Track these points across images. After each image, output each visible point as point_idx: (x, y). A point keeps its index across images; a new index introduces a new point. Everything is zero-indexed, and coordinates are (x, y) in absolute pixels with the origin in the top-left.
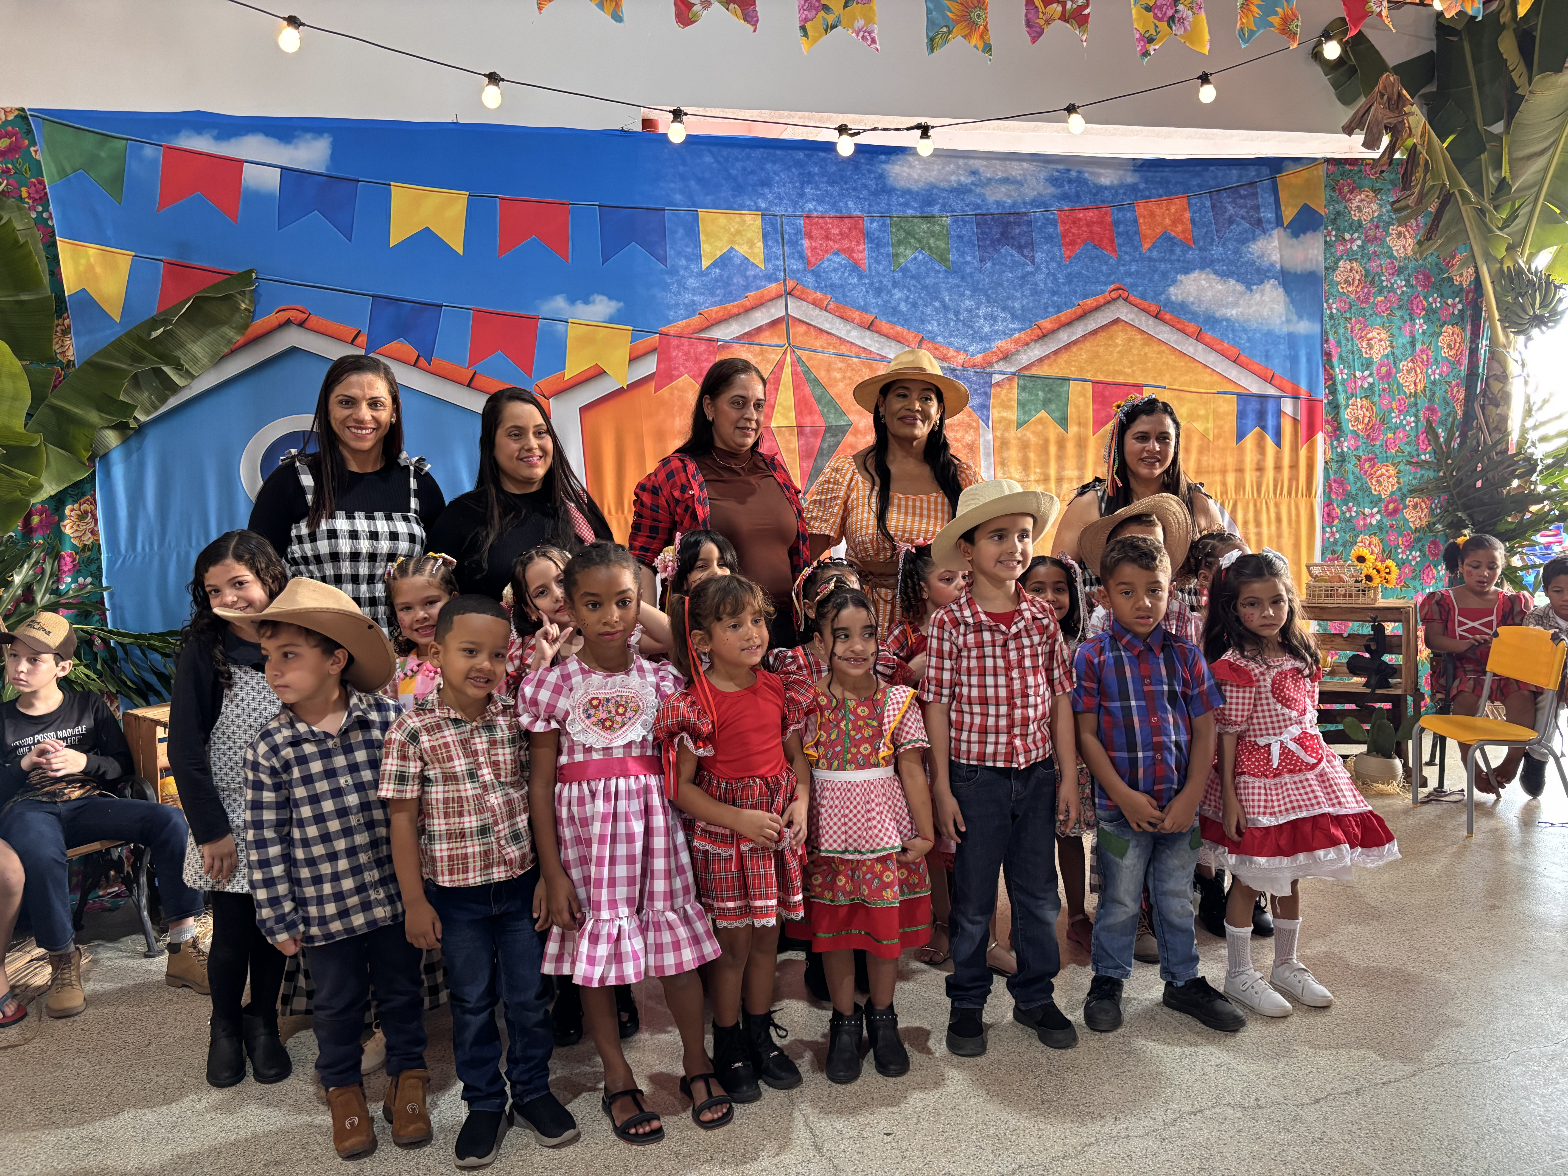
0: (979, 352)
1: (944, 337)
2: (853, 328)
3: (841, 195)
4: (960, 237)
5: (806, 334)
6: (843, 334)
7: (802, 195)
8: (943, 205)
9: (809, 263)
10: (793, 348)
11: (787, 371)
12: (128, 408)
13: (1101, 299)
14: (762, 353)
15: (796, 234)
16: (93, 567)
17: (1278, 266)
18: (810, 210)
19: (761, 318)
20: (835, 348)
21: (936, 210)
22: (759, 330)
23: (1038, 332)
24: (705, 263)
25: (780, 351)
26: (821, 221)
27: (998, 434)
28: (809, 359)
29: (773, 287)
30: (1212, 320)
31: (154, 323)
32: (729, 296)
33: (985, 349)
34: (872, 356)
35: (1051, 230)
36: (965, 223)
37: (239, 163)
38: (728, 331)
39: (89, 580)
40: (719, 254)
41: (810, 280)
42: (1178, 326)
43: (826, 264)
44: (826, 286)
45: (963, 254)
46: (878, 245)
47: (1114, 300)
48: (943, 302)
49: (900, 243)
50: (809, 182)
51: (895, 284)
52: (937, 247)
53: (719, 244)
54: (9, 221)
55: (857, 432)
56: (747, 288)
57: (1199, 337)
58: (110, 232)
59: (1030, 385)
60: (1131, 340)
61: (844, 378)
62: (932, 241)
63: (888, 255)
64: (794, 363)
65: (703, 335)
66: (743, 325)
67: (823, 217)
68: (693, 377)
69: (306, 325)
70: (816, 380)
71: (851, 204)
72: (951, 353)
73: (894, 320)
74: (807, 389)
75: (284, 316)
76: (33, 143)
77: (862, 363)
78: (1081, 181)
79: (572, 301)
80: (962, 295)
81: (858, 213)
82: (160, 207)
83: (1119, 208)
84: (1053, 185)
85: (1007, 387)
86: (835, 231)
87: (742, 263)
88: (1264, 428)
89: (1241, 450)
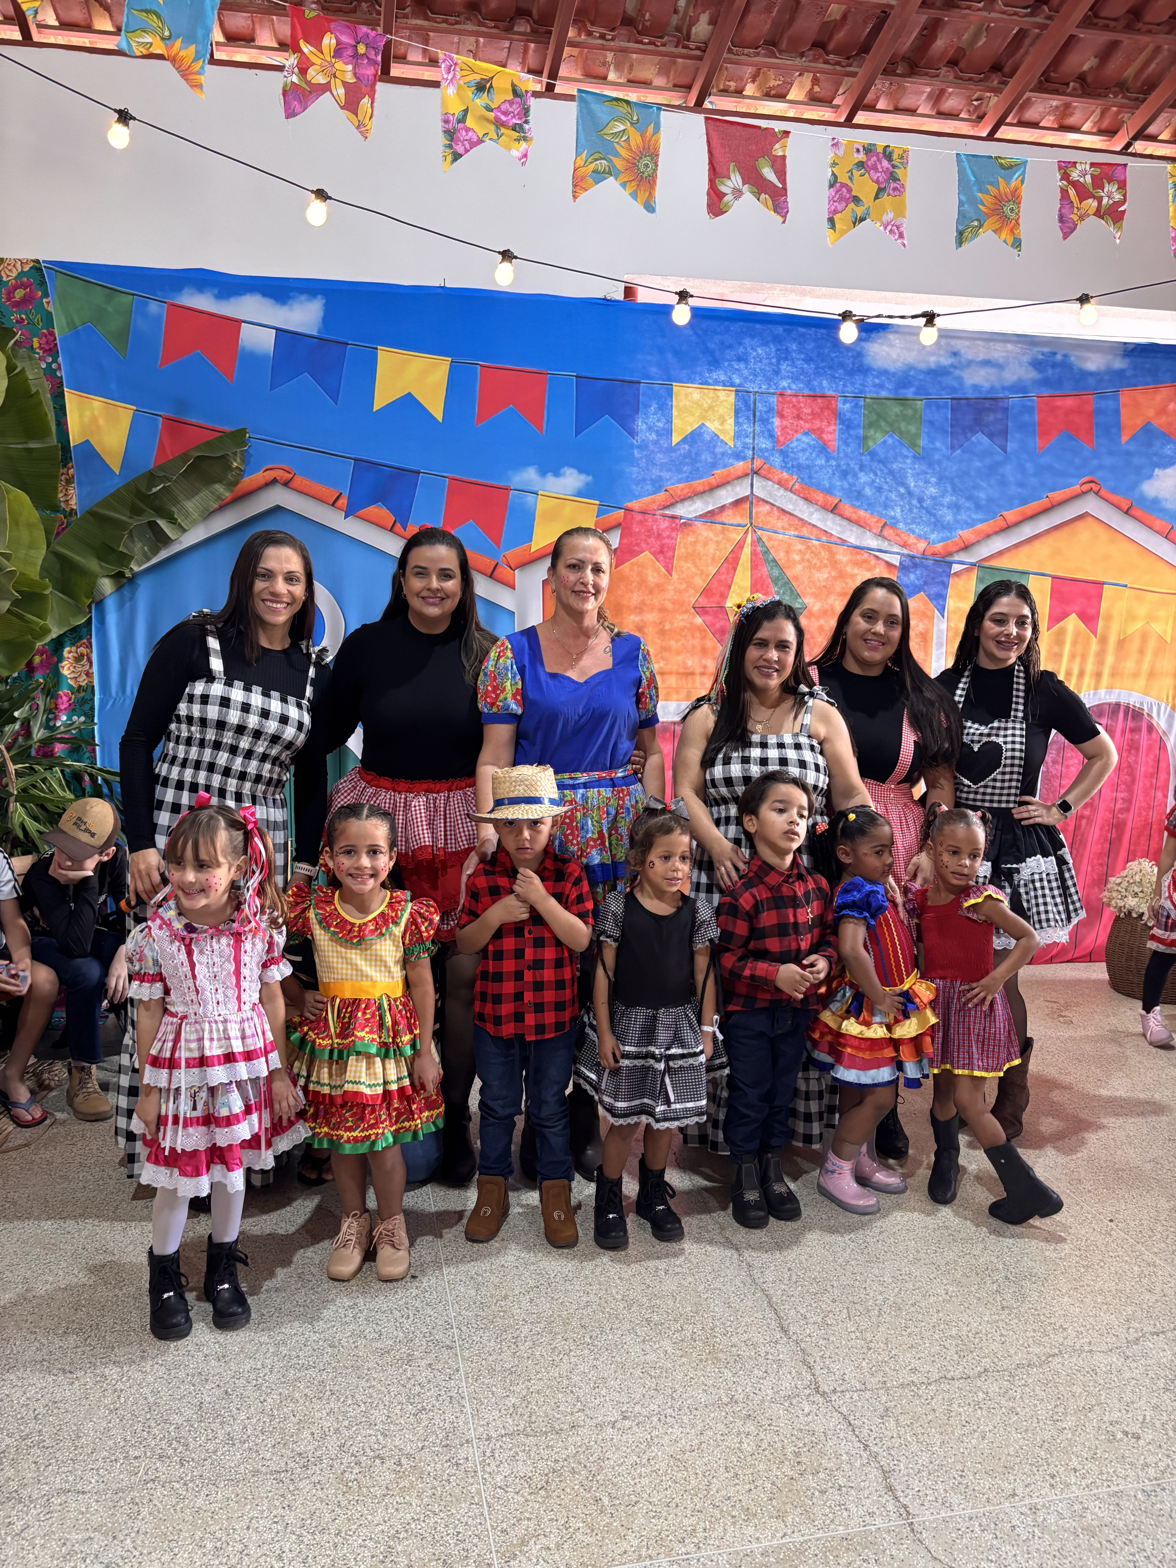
0: (940, 542)
1: (906, 524)
2: (817, 510)
3: (817, 374)
6: (805, 517)
7: (777, 372)
8: (918, 388)
9: (778, 441)
10: (755, 528)
11: (747, 550)
12: (125, 559)
13: (1070, 492)
14: (723, 531)
15: (767, 412)
16: (86, 707)
18: (784, 388)
19: (726, 496)
20: (796, 529)
21: (909, 393)
22: (723, 508)
23: (1002, 523)
24: (676, 439)
25: (742, 530)
26: (794, 400)
27: (952, 624)
28: (770, 539)
29: (740, 466)
31: (151, 478)
32: (696, 473)
33: (948, 538)
34: (832, 540)
35: (1026, 418)
36: (938, 407)
37: (236, 323)
38: (692, 509)
39: (82, 719)
40: (689, 430)
41: (777, 460)
42: (1148, 522)
43: (794, 445)
44: (793, 466)
45: (932, 440)
46: (849, 427)
47: (1084, 493)
48: (907, 488)
49: (871, 425)
50: (785, 359)
51: (862, 468)
52: (908, 432)
53: (691, 420)
54: (23, 370)
55: (811, 615)
56: (714, 465)
57: (1169, 535)
58: (113, 386)
60: (1096, 535)
61: (803, 560)
62: (903, 425)
63: (858, 438)
64: (754, 543)
65: (667, 512)
66: (707, 503)
67: (796, 396)
68: (654, 554)
69: (291, 484)
70: (774, 561)
71: (825, 383)
72: (912, 540)
73: (858, 504)
74: (765, 570)
75: (271, 475)
76: (46, 295)
77: (822, 546)
78: (1065, 365)
79: (543, 473)
80: (927, 482)
81: (831, 393)
82: (162, 364)
83: (1102, 396)
84: (1036, 369)
85: (964, 577)
86: (807, 410)
87: (712, 440)
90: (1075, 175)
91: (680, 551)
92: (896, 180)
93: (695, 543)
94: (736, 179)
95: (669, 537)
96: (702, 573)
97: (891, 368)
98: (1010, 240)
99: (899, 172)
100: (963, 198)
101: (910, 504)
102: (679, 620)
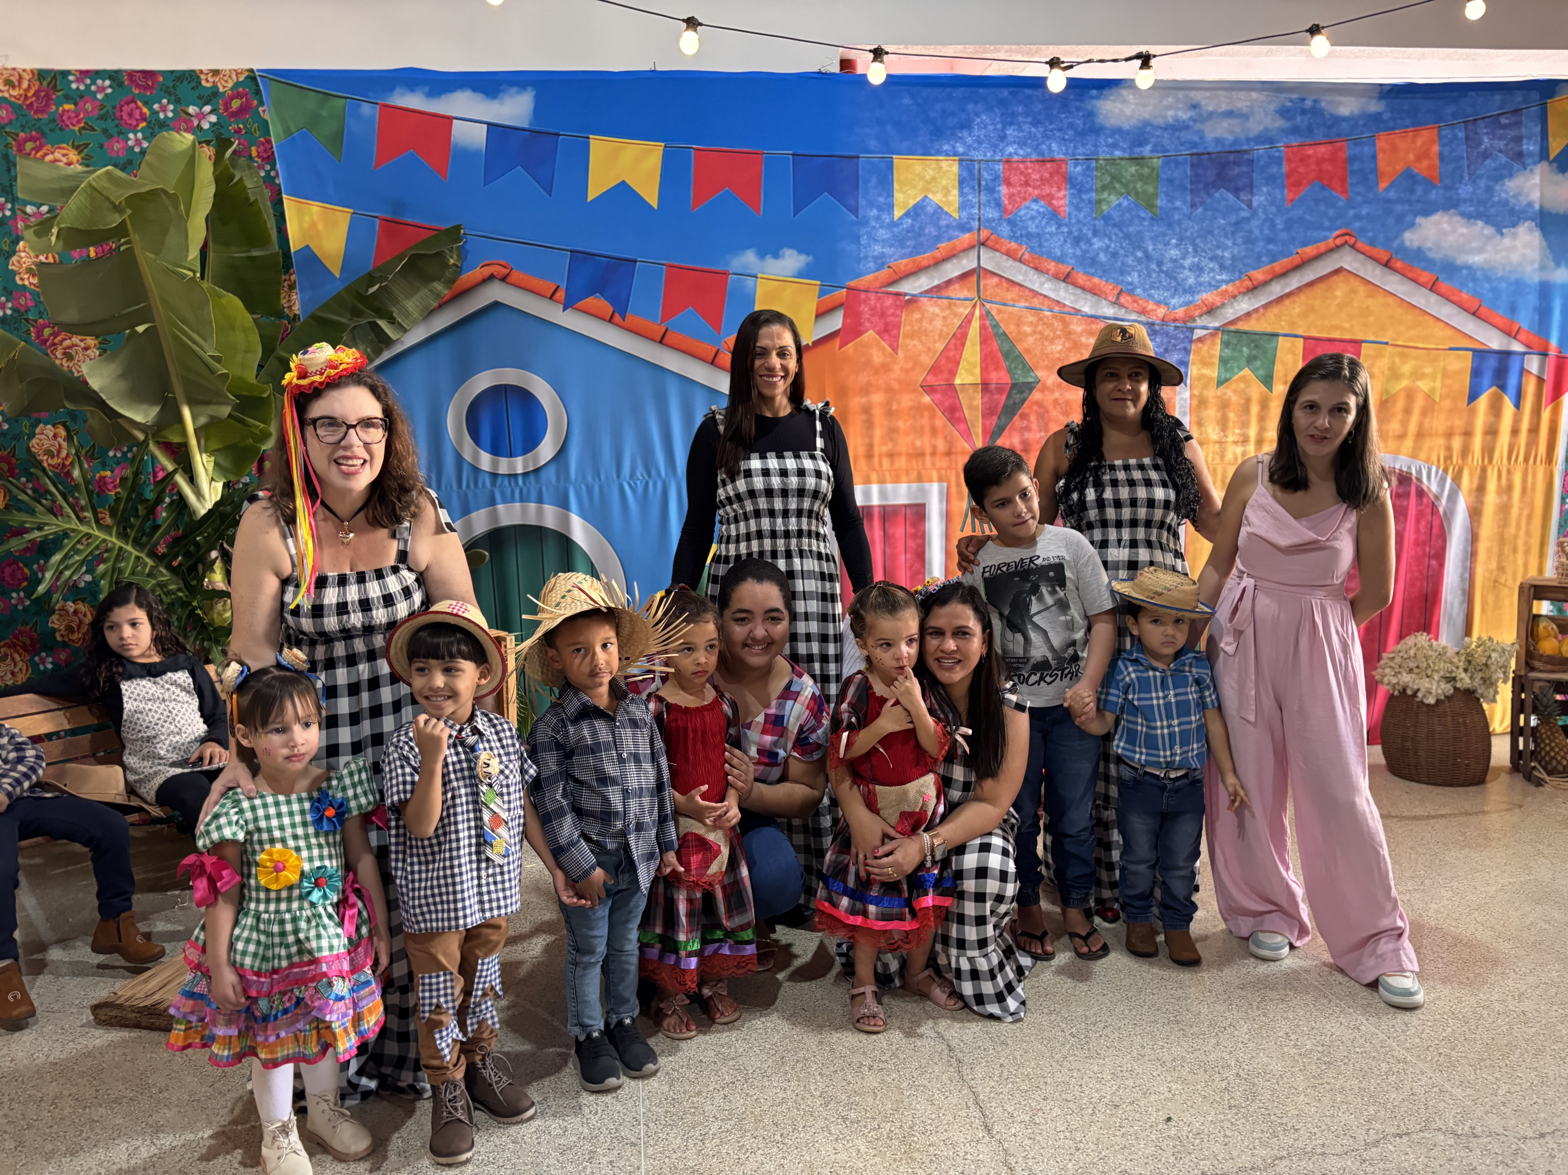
0: (1181, 306)
1: (1144, 290)
2: (1048, 280)
3: (1045, 136)
6: (1036, 287)
7: (1003, 138)
8: (1155, 146)
9: (1006, 211)
10: (983, 301)
11: (975, 324)
13: (1322, 246)
14: (949, 307)
15: (994, 180)
18: (1010, 154)
19: (952, 270)
20: (1027, 301)
21: (1146, 151)
22: (949, 283)
23: (1249, 284)
24: (898, 213)
25: (969, 304)
26: (1021, 166)
27: (1196, 392)
28: (1000, 312)
29: (966, 238)
30: (1451, 268)
31: (370, 279)
32: (919, 248)
33: (1188, 302)
34: (1066, 310)
35: (1273, 170)
36: (1177, 164)
37: (449, 120)
38: (916, 284)
40: (912, 203)
41: (1005, 229)
42: (1411, 275)
43: (1022, 213)
44: (1022, 235)
45: (1171, 199)
46: (1080, 191)
47: (1338, 247)
48: (1145, 251)
49: (1104, 188)
50: (1011, 124)
51: (1095, 233)
52: (1145, 192)
53: (912, 192)
54: (241, 179)
55: (1045, 388)
56: (938, 239)
57: (1433, 288)
58: (330, 190)
59: (1234, 341)
60: (1353, 291)
61: (1034, 332)
62: (1139, 185)
63: (1090, 202)
64: (983, 317)
65: (891, 289)
66: (932, 278)
67: (1023, 162)
68: (878, 333)
69: (509, 279)
70: (1004, 334)
71: (1054, 146)
72: (1151, 306)
73: (1092, 271)
74: (995, 345)
75: (487, 271)
76: (262, 104)
77: (1055, 317)
78: (1316, 111)
79: (762, 255)
80: (1167, 244)
81: (1062, 156)
82: (376, 166)
83: (1357, 142)
84: (1284, 117)
85: (1209, 342)
86: (1035, 176)
87: (935, 212)
88: (1503, 388)
89: (1473, 413)
91: (905, 329)
93: (921, 319)
95: (893, 315)
96: (929, 350)
97: (1126, 126)
101: (1148, 268)
102: (906, 401)
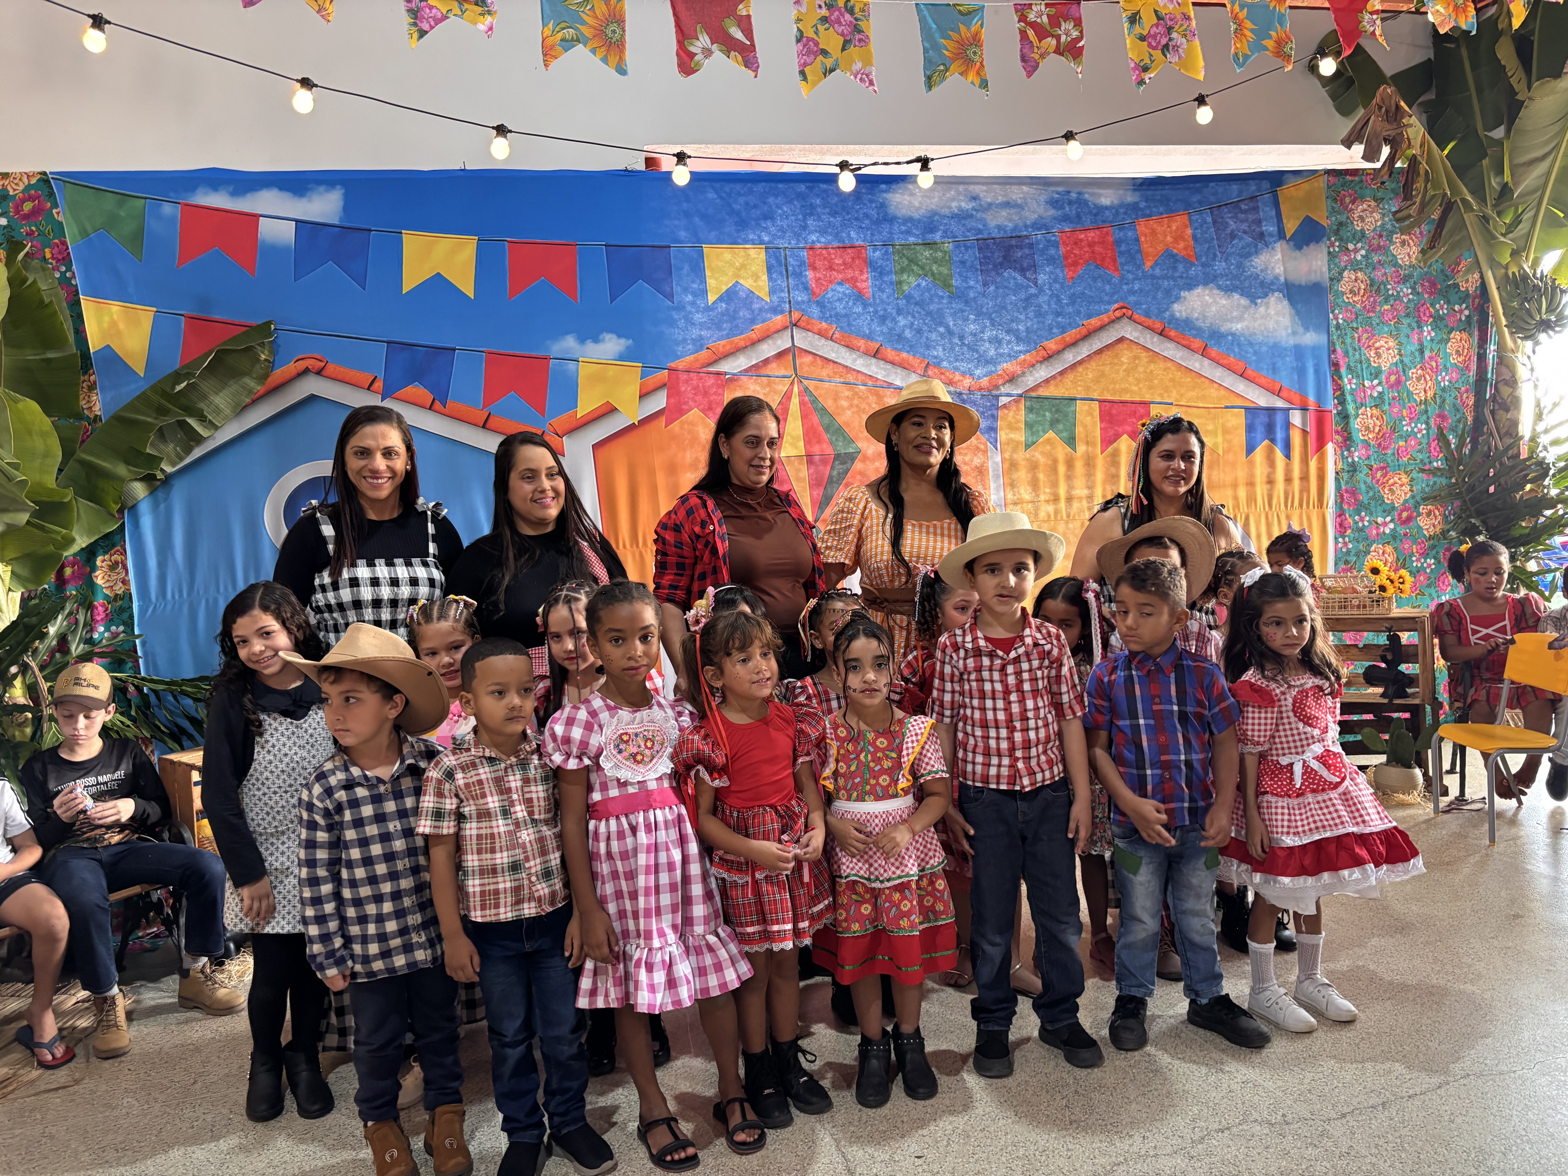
0: (985, 376)
1: (950, 362)
2: (859, 356)
3: (844, 226)
4: (963, 263)
5: (812, 363)
6: (848, 363)
7: (804, 227)
8: (945, 232)
9: (814, 293)
10: (800, 378)
11: (795, 401)
12: (154, 461)
13: (1104, 319)
14: (769, 384)
15: (800, 266)
16: (125, 616)
17: (1282, 279)
18: (813, 242)
19: (768, 350)
20: (841, 376)
21: (937, 237)
22: (766, 362)
23: (1043, 353)
24: (712, 298)
25: (788, 382)
26: (824, 252)
27: (1007, 456)
28: (816, 388)
29: (779, 319)
30: (1217, 335)
31: (177, 377)
32: (735, 330)
33: (991, 373)
34: (878, 384)
35: (1052, 252)
36: (967, 248)
37: (255, 218)
38: (735, 364)
39: (121, 628)
40: (724, 288)
41: (815, 311)
42: (1184, 343)
43: (830, 294)
44: (831, 316)
45: (966, 279)
46: (881, 274)
47: (1118, 319)
48: (947, 327)
49: (903, 270)
50: (811, 214)
51: (899, 312)
52: (940, 273)
53: (724, 279)
54: (35, 282)
55: (865, 459)
56: (753, 321)
57: (1204, 353)
58: (132, 290)
59: (1037, 406)
60: (1136, 357)
61: (851, 405)
62: (934, 267)
63: (891, 283)
64: (801, 393)
65: (710, 369)
66: (750, 358)
67: (825, 248)
68: (701, 411)
69: (325, 373)
70: (824, 408)
71: (853, 234)
72: (957, 377)
73: (899, 346)
74: (815, 419)
75: (302, 365)
76: (56, 206)
77: (868, 390)
78: (1081, 202)
80: (966, 319)
81: (860, 243)
82: (180, 264)
83: (1121, 227)
84: (1054, 207)
85: (1014, 409)
86: (838, 261)
87: (748, 296)
88: (1273, 440)
89: (1251, 464)
90: (1032, 17)
92: (860, 31)
94: (704, 40)
95: (715, 394)
97: (916, 215)
98: (977, 81)
99: (862, 24)
100: (927, 45)
101: (951, 342)
